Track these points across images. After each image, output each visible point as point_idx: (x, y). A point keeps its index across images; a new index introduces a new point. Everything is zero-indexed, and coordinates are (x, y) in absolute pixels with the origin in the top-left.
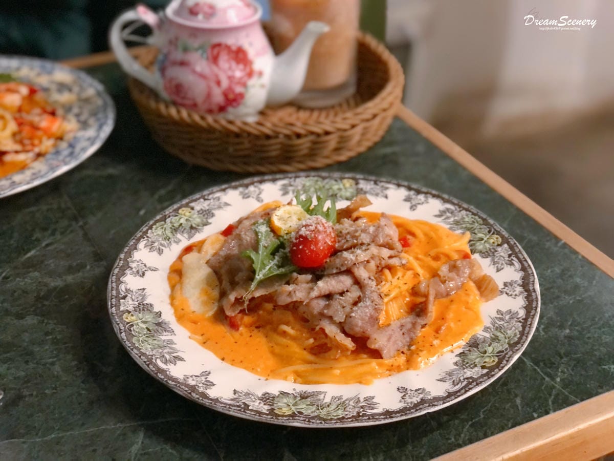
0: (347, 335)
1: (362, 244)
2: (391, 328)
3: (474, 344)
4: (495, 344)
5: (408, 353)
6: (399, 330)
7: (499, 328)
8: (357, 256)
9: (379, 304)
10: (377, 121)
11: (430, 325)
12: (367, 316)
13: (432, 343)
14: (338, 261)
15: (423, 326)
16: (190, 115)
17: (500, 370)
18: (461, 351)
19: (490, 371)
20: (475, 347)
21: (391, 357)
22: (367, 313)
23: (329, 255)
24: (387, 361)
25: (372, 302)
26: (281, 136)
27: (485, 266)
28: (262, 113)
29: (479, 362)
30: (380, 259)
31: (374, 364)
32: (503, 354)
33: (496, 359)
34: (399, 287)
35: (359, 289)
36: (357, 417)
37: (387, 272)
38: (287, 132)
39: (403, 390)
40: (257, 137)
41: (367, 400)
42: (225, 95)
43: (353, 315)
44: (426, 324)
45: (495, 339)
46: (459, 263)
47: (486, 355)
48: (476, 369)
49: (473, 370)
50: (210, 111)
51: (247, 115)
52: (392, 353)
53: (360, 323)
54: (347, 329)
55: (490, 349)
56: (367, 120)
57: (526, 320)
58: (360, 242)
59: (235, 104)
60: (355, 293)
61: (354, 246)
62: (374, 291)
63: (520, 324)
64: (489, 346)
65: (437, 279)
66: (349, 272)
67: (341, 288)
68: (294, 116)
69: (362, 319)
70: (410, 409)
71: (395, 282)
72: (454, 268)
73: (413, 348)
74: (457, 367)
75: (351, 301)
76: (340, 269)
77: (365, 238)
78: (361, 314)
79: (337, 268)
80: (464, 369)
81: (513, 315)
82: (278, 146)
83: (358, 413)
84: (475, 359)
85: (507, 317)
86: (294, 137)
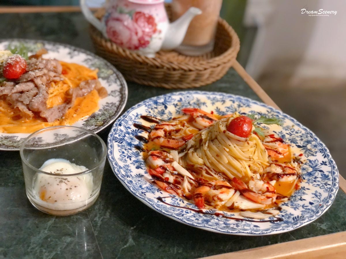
0: (30, 110)
1: (40, 68)
2: (53, 109)
3: (93, 117)
4: (103, 116)
5: (61, 120)
6: (57, 110)
7: (106, 110)
8: (36, 73)
9: (46, 96)
10: (219, 68)
11: (73, 108)
12: (40, 101)
13: (73, 115)
14: (26, 76)
15: (69, 108)
16: (117, 48)
17: (103, 127)
18: (87, 119)
19: (99, 127)
20: (93, 118)
21: (52, 122)
22: (40, 99)
23: (23, 73)
24: (50, 123)
25: (43, 95)
26: (165, 68)
27: (103, 83)
28: (158, 53)
29: (94, 124)
30: (49, 77)
31: (43, 124)
32: (106, 120)
33: (102, 122)
34: (58, 90)
35: (37, 90)
36: (32, 146)
37: (53, 83)
38: (168, 66)
39: (57, 135)
40: (152, 66)
41: (39, 139)
42: (139, 40)
43: (33, 100)
44: (70, 107)
45: (103, 114)
46: (90, 81)
47: (98, 121)
48: (92, 126)
49: (91, 127)
50: (130, 48)
51: (149, 53)
52: (53, 120)
53: (36, 105)
54: (30, 108)
55: (100, 118)
56: (214, 67)
57: (119, 106)
58: (38, 67)
59: (144, 46)
60: (35, 91)
61: (36, 69)
62: (44, 90)
63: (116, 108)
64: (100, 117)
65: (78, 88)
66: (32, 81)
67: (28, 88)
68: (176, 58)
69: (38, 103)
70: (58, 142)
71: (56, 87)
72: (87, 83)
73: (63, 118)
74: (83, 126)
75: (33, 95)
76: (27, 79)
77: (41, 66)
78: (37, 100)
79: (26, 79)
80: (87, 126)
81: (113, 104)
82: (162, 73)
83: (34, 144)
84: (93, 122)
85: (110, 105)
86: (172, 70)
